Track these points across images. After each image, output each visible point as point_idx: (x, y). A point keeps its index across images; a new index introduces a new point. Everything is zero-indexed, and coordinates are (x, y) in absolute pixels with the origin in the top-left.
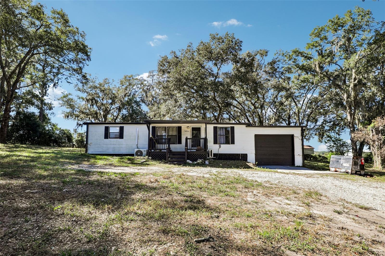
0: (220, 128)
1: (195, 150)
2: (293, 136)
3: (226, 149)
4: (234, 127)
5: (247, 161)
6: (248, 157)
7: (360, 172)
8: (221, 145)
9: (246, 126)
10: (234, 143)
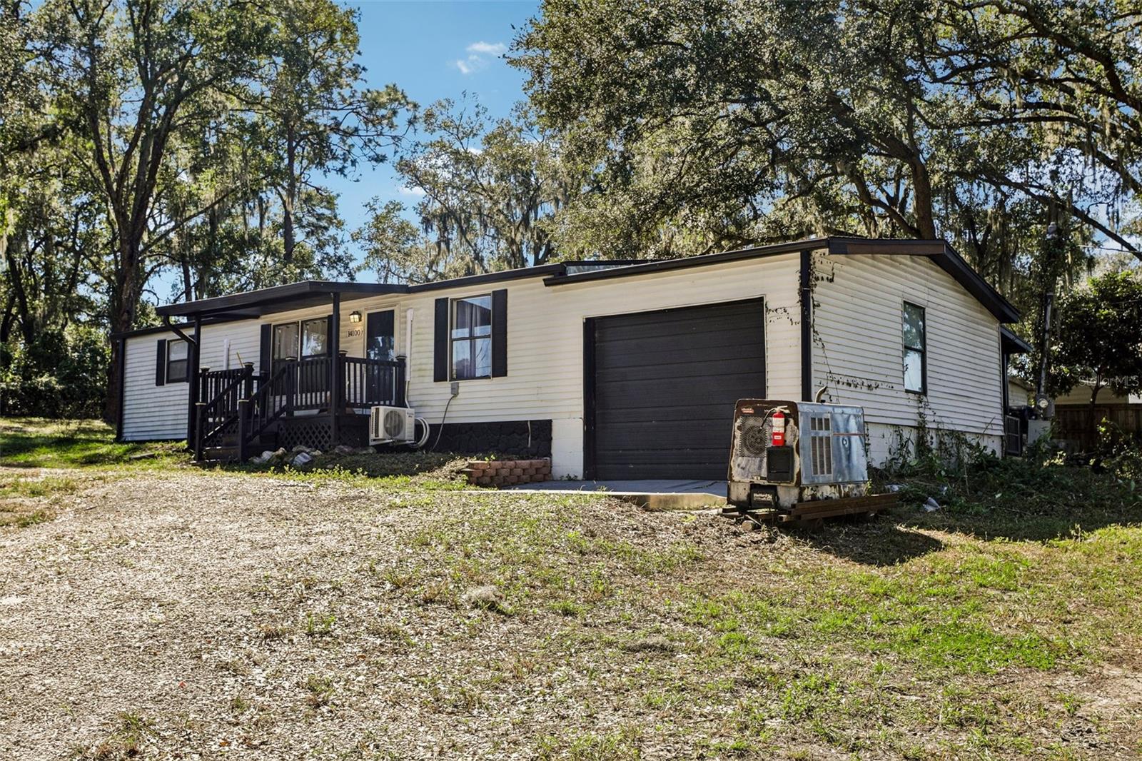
0: (460, 303)
1: (315, 412)
3: (478, 401)
4: (506, 291)
5: (550, 455)
6: (554, 435)
7: (772, 489)
8: (462, 384)
9: (548, 283)
10: (505, 374)
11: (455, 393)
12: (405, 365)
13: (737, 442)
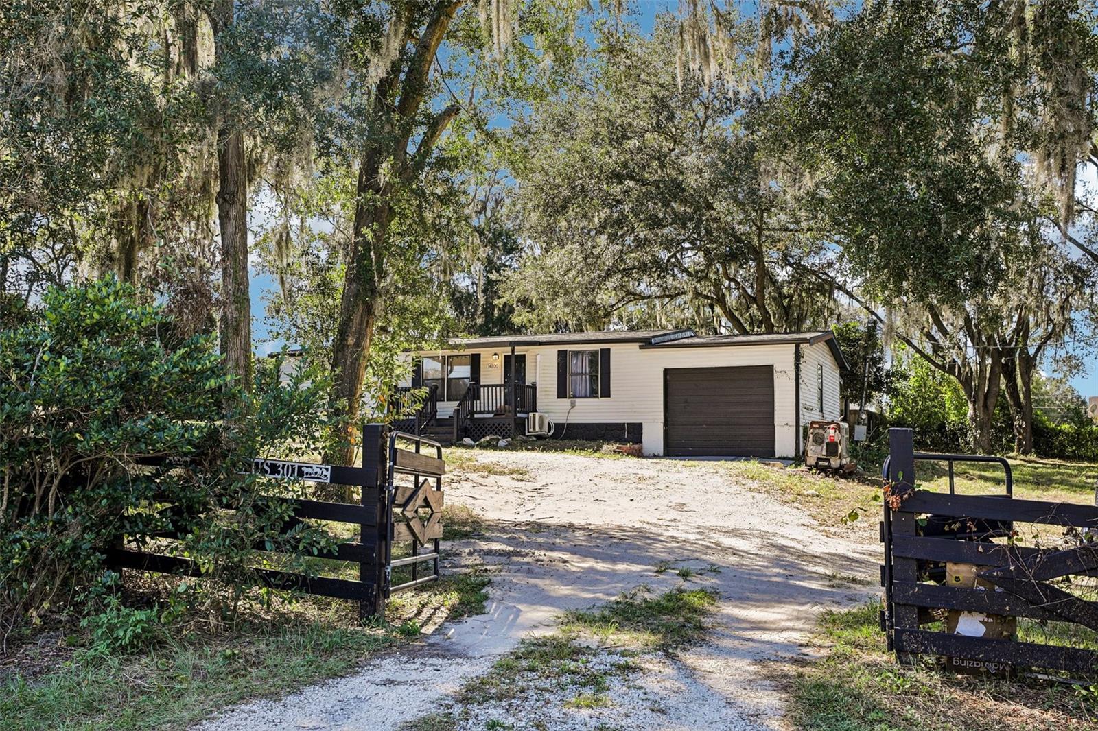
0: (576, 354)
2: (770, 369)
3: (589, 411)
4: (609, 350)
5: (641, 442)
6: (644, 431)
7: (828, 460)
8: (577, 400)
9: (641, 347)
10: (609, 396)
11: (573, 406)
12: (536, 388)
13: (811, 439)
